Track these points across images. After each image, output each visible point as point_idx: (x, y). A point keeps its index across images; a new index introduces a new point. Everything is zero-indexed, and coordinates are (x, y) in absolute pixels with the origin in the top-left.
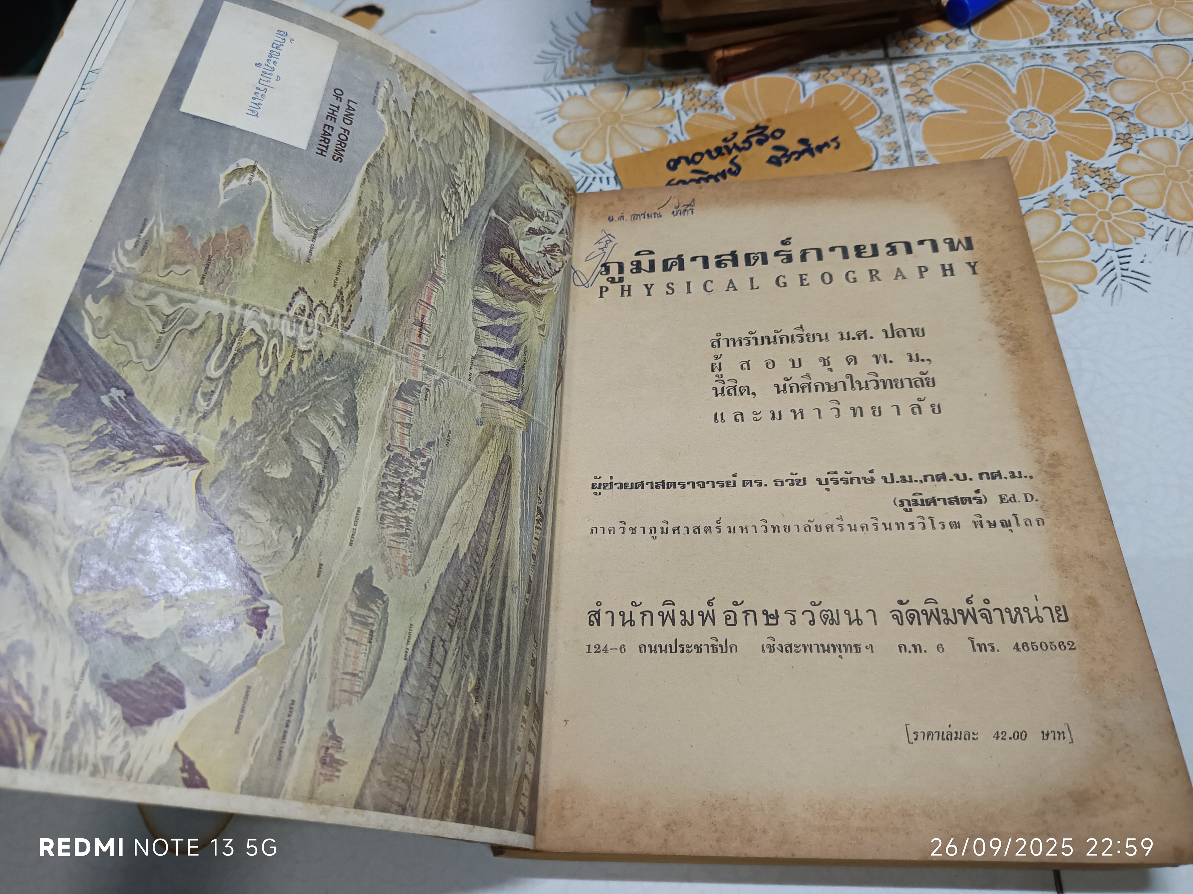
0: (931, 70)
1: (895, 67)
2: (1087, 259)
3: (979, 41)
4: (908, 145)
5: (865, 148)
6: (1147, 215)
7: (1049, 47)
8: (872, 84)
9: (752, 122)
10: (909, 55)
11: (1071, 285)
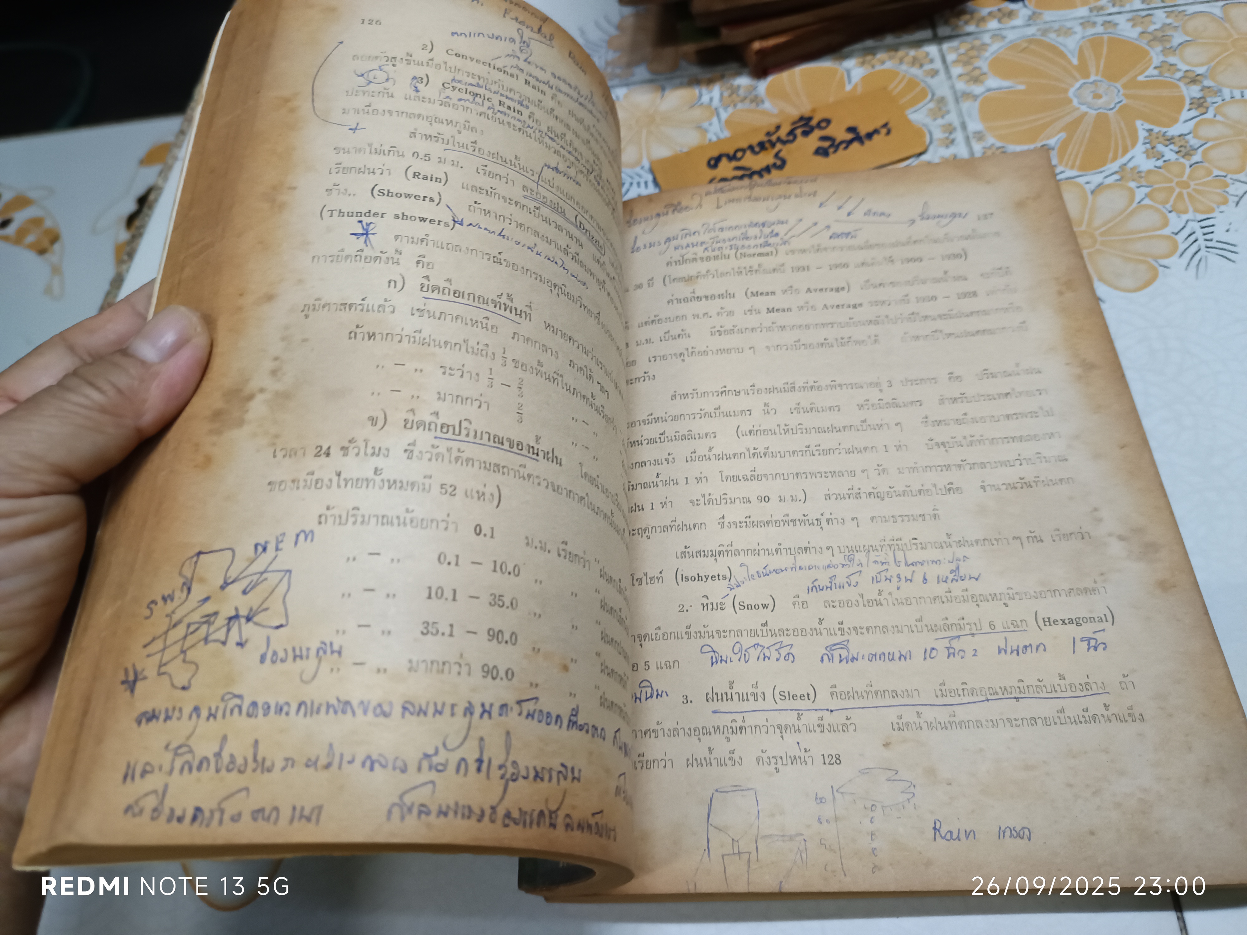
0: (984, 47)
1: (946, 46)
2: (1167, 231)
3: (1034, 13)
4: (964, 126)
5: (918, 132)
6: (1230, 181)
7: (1110, 14)
8: (921, 66)
9: (795, 113)
10: (960, 32)
11: (1150, 260)
